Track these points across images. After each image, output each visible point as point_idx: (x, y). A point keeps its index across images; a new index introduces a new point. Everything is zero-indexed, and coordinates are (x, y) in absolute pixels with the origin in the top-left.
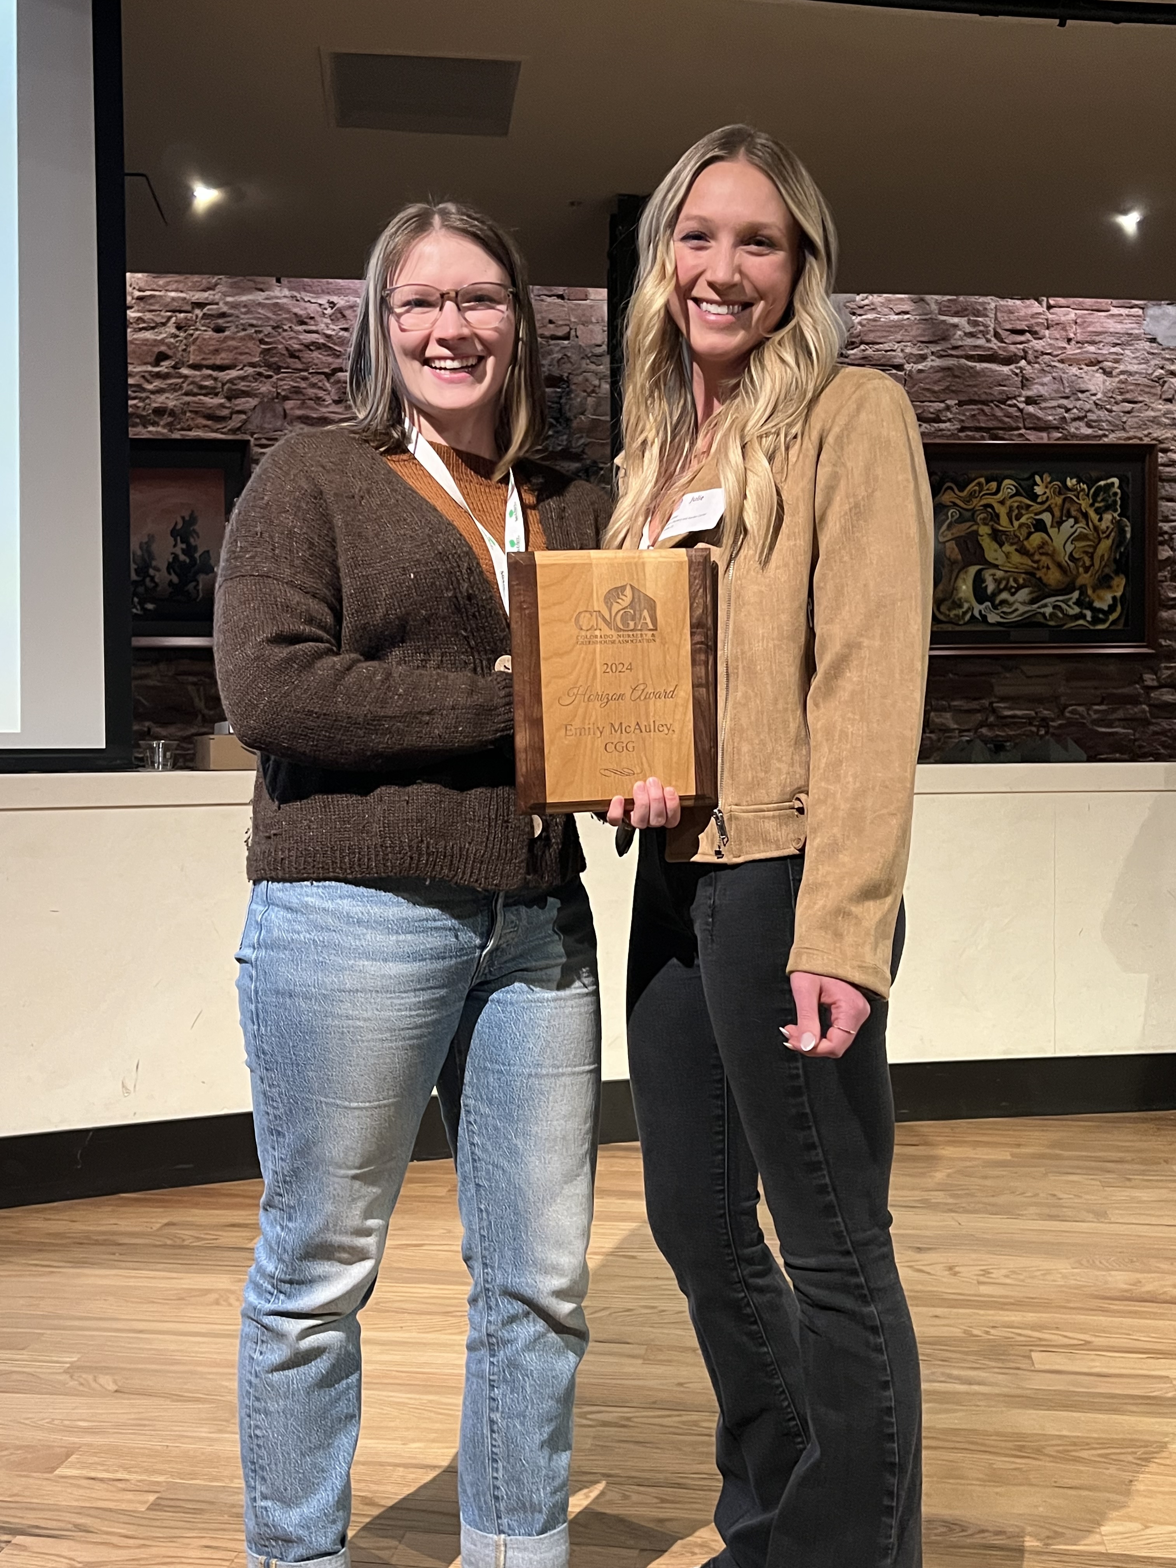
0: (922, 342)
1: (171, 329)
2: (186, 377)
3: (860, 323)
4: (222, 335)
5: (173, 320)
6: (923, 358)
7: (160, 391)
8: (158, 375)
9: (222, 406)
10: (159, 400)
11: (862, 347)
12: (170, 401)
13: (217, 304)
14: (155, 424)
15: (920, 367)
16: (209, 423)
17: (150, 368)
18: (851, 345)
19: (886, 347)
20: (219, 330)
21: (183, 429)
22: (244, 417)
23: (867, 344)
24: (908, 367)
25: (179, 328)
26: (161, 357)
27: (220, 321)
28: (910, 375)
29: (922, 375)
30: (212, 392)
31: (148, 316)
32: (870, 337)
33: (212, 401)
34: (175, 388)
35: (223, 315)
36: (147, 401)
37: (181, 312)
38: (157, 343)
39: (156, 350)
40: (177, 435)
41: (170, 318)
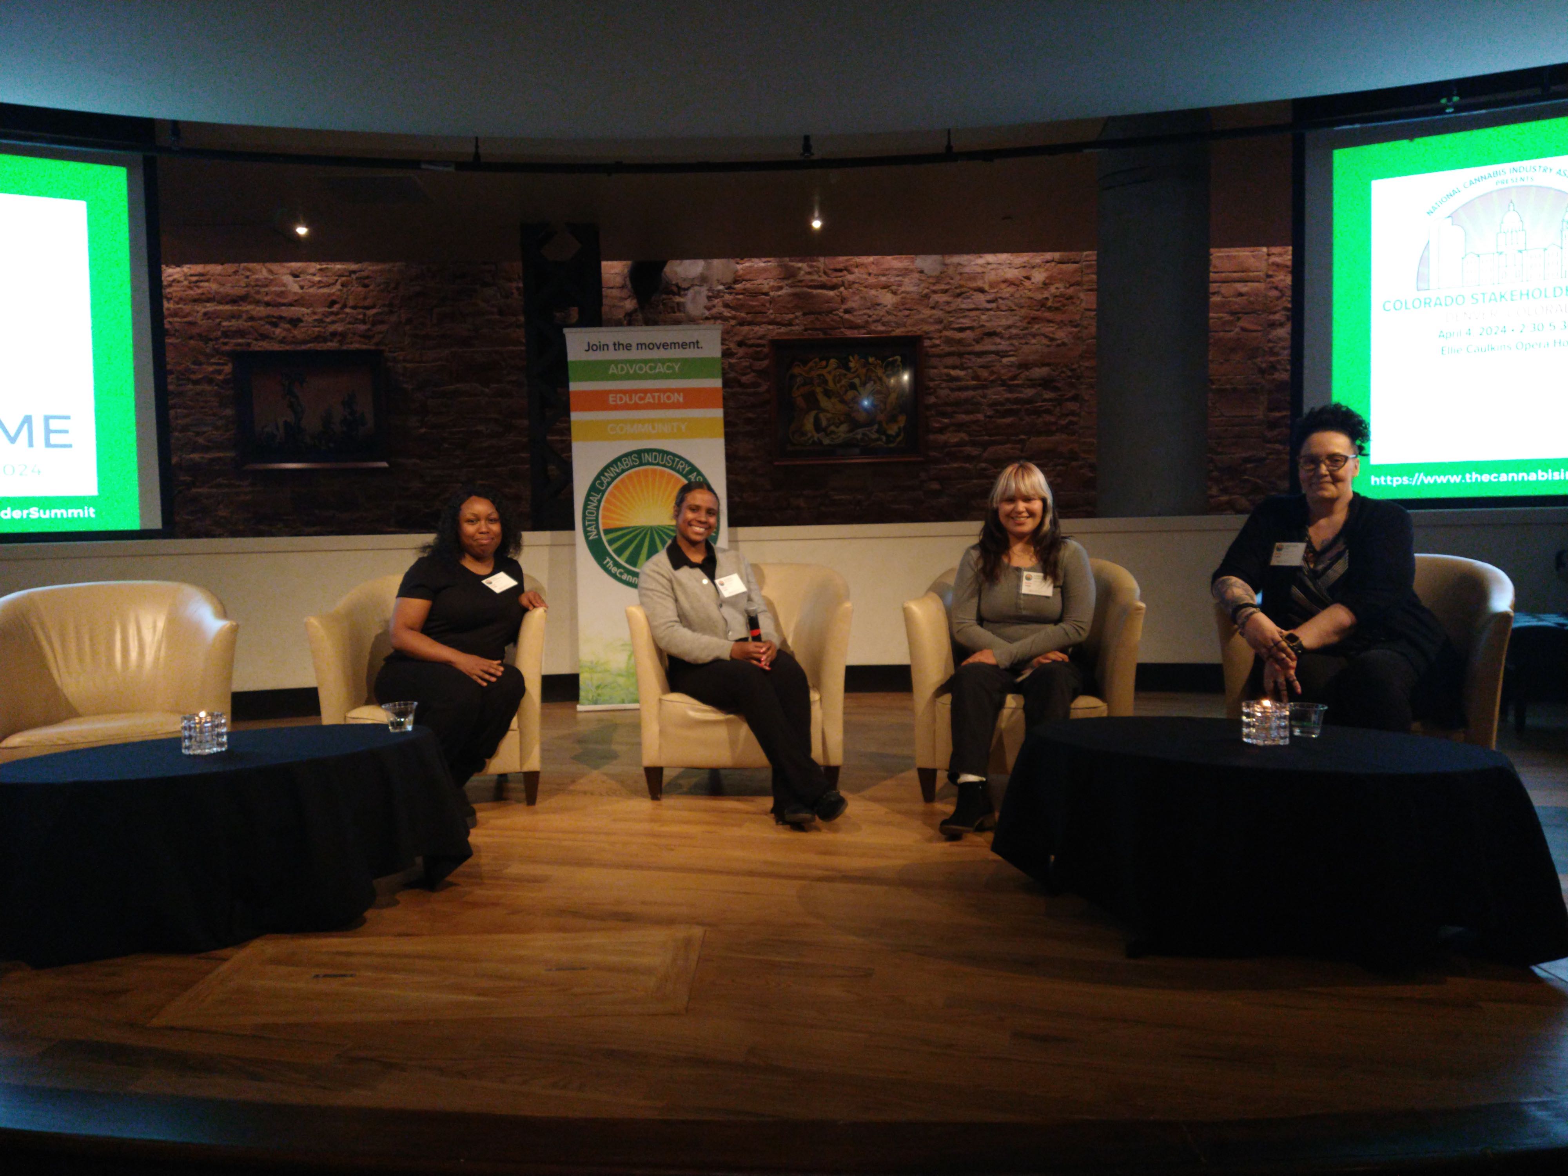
0: (779, 279)
1: (338, 286)
2: (347, 314)
3: (742, 269)
4: (368, 289)
5: (339, 281)
6: (781, 288)
7: (333, 322)
8: (332, 313)
9: (369, 330)
10: (333, 328)
11: (744, 283)
12: (339, 327)
13: (364, 271)
14: (331, 341)
15: (779, 293)
16: (362, 340)
17: (327, 309)
18: (736, 281)
19: (758, 282)
20: (366, 286)
21: (348, 343)
22: (381, 336)
23: (747, 281)
24: (772, 294)
25: (342, 285)
26: (333, 303)
27: (366, 281)
28: (773, 298)
29: (781, 298)
30: (364, 322)
31: (325, 279)
32: (748, 277)
33: (362, 327)
34: (342, 320)
35: (367, 277)
36: (327, 328)
37: (343, 276)
38: (330, 295)
39: (330, 299)
40: (345, 347)
41: (337, 280)
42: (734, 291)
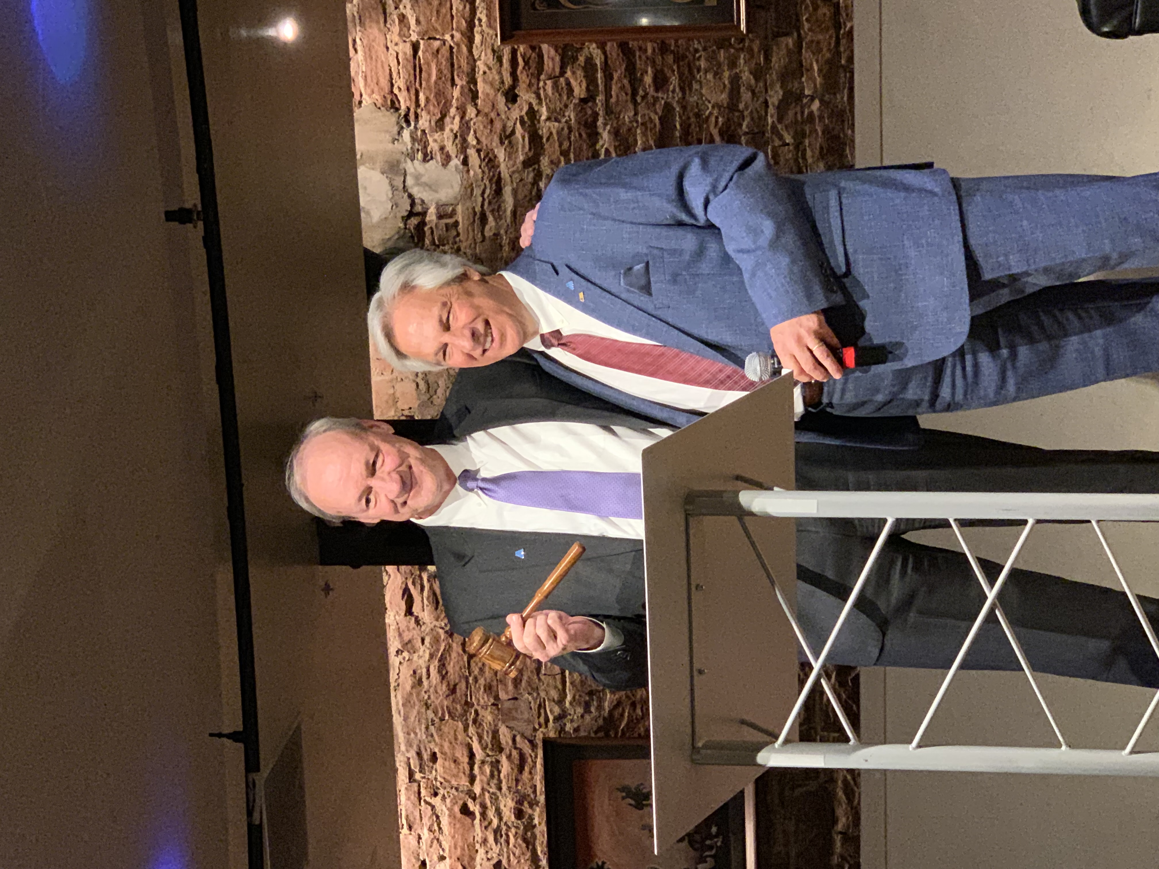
0: (385, 21)
1: (436, 801)
2: (483, 789)
3: (370, 96)
4: (439, 755)
5: (428, 799)
6: (402, 18)
7: (499, 813)
8: (483, 815)
9: (509, 757)
10: (508, 815)
11: (396, 91)
12: (507, 805)
13: (409, 759)
14: (531, 818)
15: (412, 22)
16: (527, 769)
17: (477, 822)
18: (394, 106)
19: (393, 63)
20: (434, 758)
21: (535, 792)
22: (518, 738)
23: (392, 85)
24: (414, 37)
25: (436, 794)
26: (465, 810)
27: (426, 756)
28: (422, 35)
29: (422, 19)
30: (496, 765)
31: (426, 821)
32: (384, 83)
33: (505, 767)
34: (495, 799)
35: (419, 754)
36: (510, 824)
37: (419, 793)
38: (452, 815)
39: (459, 815)
40: (542, 799)
41: (427, 803)
42: (412, 110)
